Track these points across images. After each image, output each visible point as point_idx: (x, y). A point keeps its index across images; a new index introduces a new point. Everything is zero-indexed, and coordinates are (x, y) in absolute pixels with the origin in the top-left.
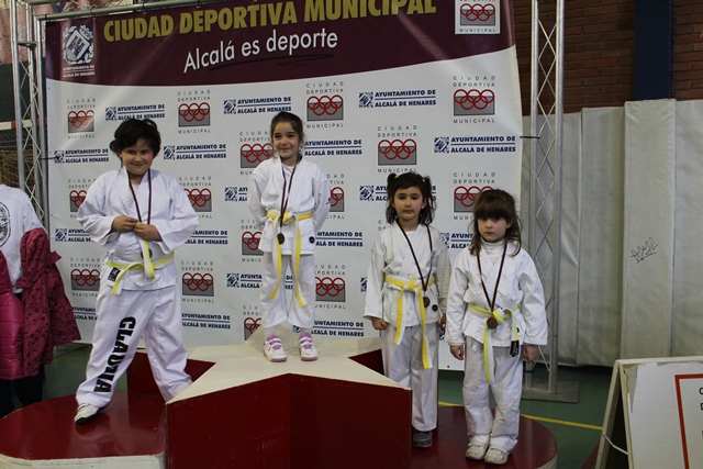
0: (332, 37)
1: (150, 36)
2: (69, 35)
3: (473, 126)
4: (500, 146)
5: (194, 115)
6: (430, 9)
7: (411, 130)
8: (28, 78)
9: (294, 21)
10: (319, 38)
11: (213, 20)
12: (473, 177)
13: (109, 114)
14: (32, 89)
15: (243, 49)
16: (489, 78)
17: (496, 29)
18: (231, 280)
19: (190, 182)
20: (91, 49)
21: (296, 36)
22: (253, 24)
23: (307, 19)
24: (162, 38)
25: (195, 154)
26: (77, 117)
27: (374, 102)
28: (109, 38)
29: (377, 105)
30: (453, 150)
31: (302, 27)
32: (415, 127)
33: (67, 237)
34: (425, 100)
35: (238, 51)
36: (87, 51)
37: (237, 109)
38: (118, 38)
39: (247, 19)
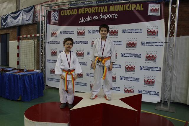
0: (116, 15)
1: (71, 14)
2: (53, 14)
3: (152, 39)
4: (159, 45)
5: (81, 34)
6: (142, 9)
7: (135, 39)
8: (43, 24)
9: (107, 11)
10: (113, 16)
11: (87, 11)
12: (151, 52)
13: (61, 33)
14: (44, 27)
15: (94, 18)
16: (157, 27)
17: (159, 14)
18: (87, 75)
19: (79, 50)
20: (58, 17)
21: (107, 15)
22: (97, 12)
23: (110, 11)
24: (74, 15)
25: (80, 43)
26: (53, 33)
27: (126, 32)
28: (62, 15)
29: (127, 33)
30: (146, 45)
31: (109, 12)
32: (136, 39)
33: (50, 62)
34: (139, 32)
35: (92, 18)
36: (57, 18)
37: (91, 32)
38: (64, 15)
39: (95, 10)
